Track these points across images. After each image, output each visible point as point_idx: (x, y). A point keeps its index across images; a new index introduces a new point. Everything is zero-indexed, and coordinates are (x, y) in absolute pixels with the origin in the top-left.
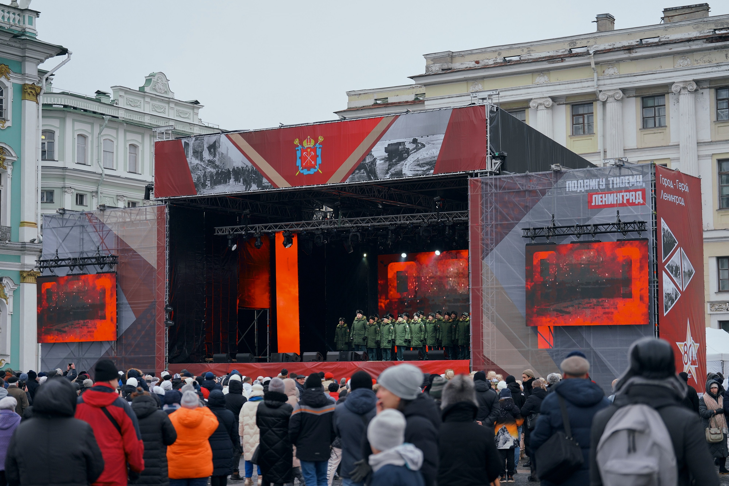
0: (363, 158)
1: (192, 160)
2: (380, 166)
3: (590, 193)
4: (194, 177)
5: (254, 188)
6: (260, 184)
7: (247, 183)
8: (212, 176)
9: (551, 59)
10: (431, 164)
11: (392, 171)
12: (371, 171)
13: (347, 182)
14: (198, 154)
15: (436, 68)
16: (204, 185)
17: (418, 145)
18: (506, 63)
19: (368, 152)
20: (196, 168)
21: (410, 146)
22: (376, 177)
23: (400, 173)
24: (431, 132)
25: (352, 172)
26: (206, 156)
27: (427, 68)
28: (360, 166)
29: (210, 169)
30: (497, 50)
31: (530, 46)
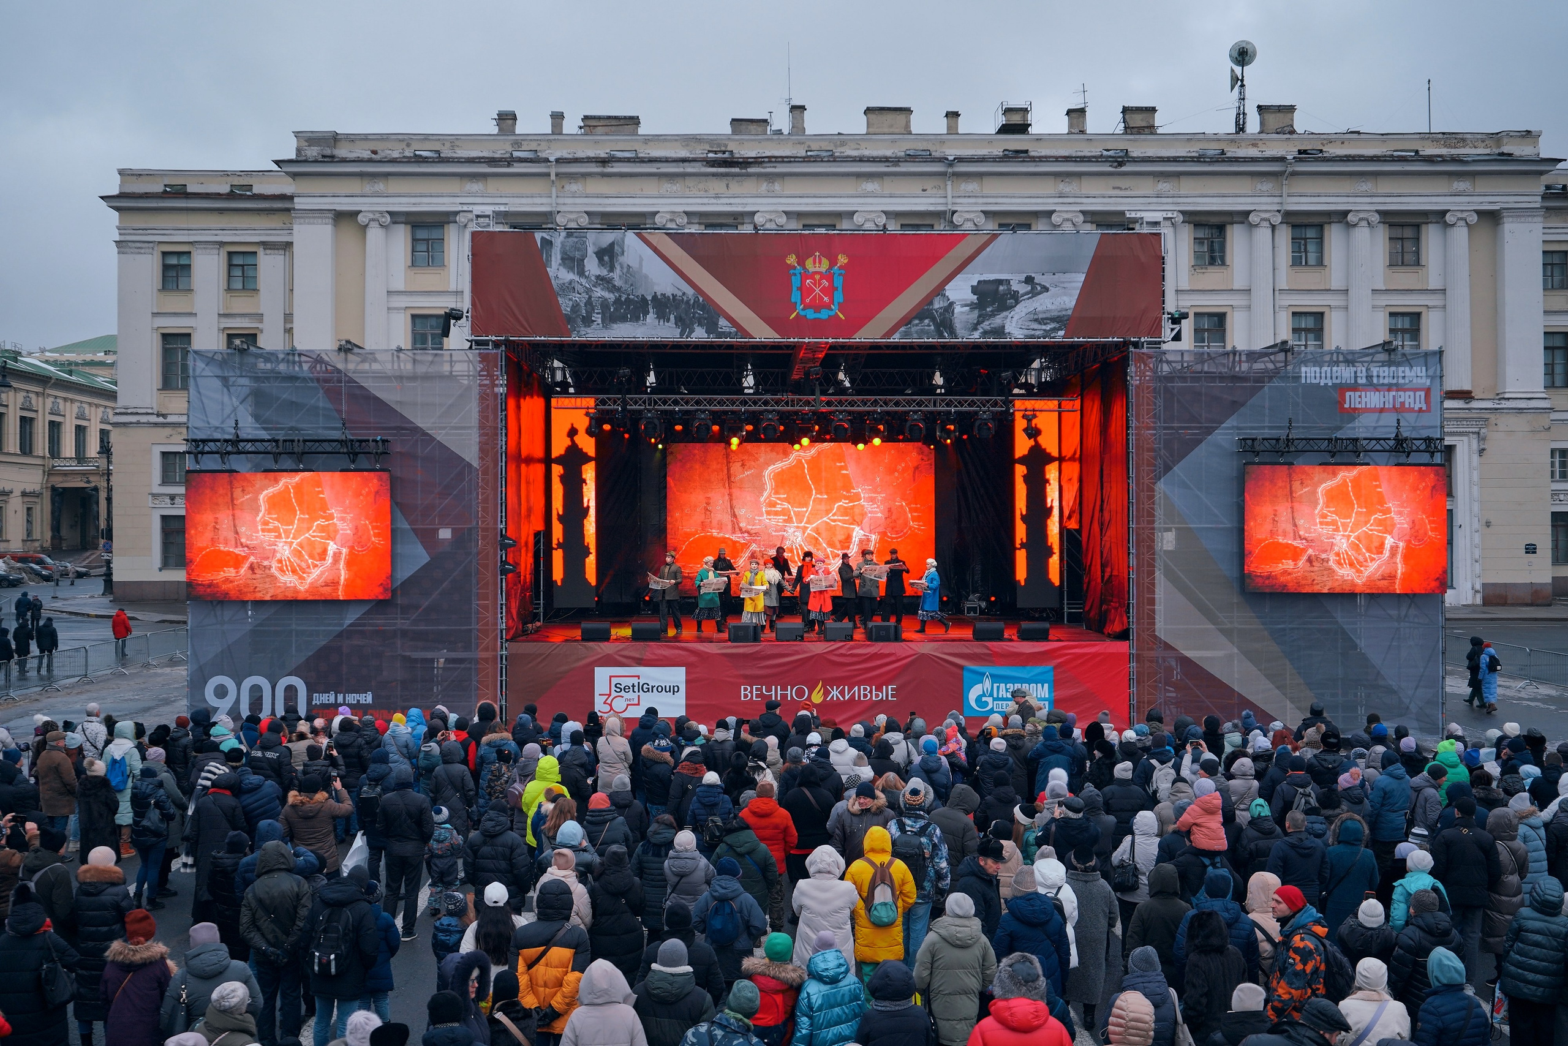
0: (928, 300)
1: (558, 273)
2: (962, 315)
3: (1343, 389)
4: (565, 304)
5: (699, 335)
6: (712, 328)
7: (684, 323)
8: (605, 305)
9: (492, 161)
10: (1060, 320)
11: (986, 325)
12: (945, 322)
13: (896, 338)
14: (573, 261)
15: (313, 152)
16: (588, 321)
17: (1035, 289)
18: (419, 160)
19: (939, 290)
20: (570, 287)
21: (1018, 287)
22: (953, 333)
23: (1000, 331)
24: (1061, 267)
25: (906, 321)
26: (592, 266)
27: (299, 151)
28: (922, 312)
29: (599, 292)
30: (406, 139)
31: (455, 140)
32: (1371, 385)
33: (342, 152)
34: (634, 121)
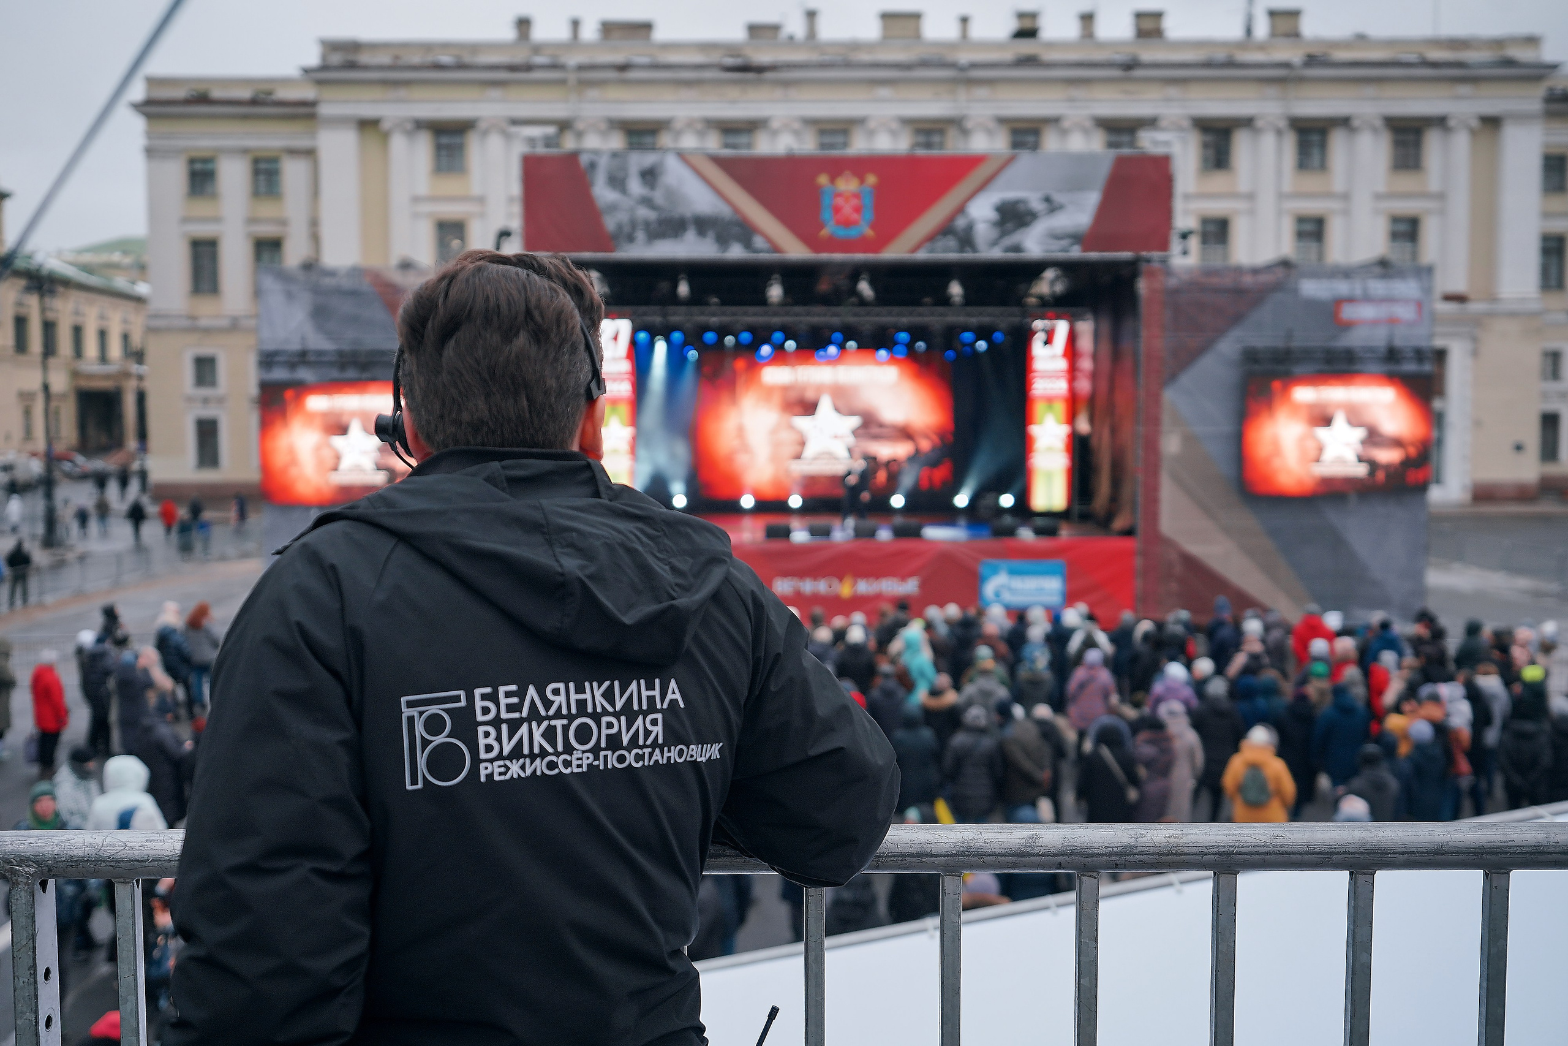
0: (952, 218)
1: (603, 193)
2: (983, 232)
3: (1339, 302)
4: (610, 223)
5: (736, 253)
6: (748, 245)
7: (723, 241)
8: (647, 224)
9: (512, 68)
10: (1077, 238)
11: (1005, 242)
12: (966, 240)
13: (922, 255)
14: (617, 182)
15: (336, 59)
16: (631, 239)
17: (1052, 206)
18: (439, 67)
19: (961, 210)
20: (613, 208)
21: (1037, 205)
22: (974, 249)
23: (1017, 249)
24: (1077, 185)
25: (931, 238)
26: (636, 187)
27: (324, 57)
28: (946, 230)
29: (644, 213)
30: (428, 47)
31: (475, 47)
32: (1367, 299)
33: (364, 58)
34: (646, 27)
